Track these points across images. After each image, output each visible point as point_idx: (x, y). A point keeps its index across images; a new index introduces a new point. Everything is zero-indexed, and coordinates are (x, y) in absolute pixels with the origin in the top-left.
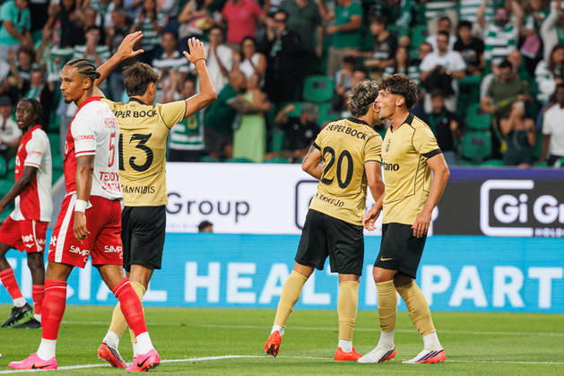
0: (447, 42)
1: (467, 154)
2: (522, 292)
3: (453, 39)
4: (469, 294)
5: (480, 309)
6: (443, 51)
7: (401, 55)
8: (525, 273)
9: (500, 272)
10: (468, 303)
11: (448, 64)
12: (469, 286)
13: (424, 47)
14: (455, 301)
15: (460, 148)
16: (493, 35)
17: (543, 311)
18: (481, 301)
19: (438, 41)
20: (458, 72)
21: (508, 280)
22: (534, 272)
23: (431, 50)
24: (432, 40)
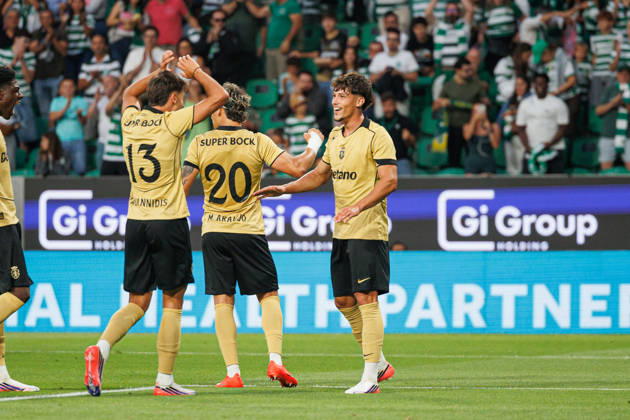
0: (398, 40)
1: (423, 162)
2: (484, 312)
3: (404, 38)
4: (426, 315)
5: (439, 331)
6: (394, 50)
7: (349, 55)
8: (487, 291)
9: (460, 291)
10: (425, 323)
11: (399, 64)
12: (426, 306)
13: (375, 47)
14: (412, 322)
15: (414, 157)
16: (442, 32)
17: (507, 332)
18: (439, 322)
19: (388, 39)
20: (409, 73)
21: (469, 299)
22: (496, 290)
23: (381, 50)
24: (382, 38)
